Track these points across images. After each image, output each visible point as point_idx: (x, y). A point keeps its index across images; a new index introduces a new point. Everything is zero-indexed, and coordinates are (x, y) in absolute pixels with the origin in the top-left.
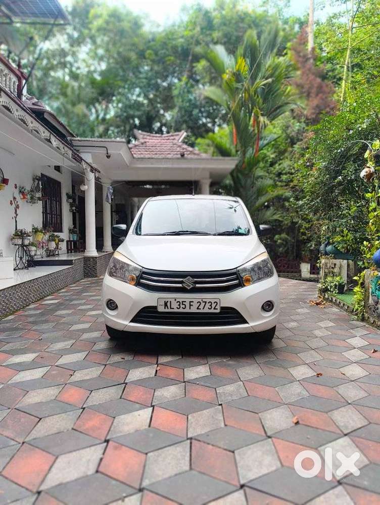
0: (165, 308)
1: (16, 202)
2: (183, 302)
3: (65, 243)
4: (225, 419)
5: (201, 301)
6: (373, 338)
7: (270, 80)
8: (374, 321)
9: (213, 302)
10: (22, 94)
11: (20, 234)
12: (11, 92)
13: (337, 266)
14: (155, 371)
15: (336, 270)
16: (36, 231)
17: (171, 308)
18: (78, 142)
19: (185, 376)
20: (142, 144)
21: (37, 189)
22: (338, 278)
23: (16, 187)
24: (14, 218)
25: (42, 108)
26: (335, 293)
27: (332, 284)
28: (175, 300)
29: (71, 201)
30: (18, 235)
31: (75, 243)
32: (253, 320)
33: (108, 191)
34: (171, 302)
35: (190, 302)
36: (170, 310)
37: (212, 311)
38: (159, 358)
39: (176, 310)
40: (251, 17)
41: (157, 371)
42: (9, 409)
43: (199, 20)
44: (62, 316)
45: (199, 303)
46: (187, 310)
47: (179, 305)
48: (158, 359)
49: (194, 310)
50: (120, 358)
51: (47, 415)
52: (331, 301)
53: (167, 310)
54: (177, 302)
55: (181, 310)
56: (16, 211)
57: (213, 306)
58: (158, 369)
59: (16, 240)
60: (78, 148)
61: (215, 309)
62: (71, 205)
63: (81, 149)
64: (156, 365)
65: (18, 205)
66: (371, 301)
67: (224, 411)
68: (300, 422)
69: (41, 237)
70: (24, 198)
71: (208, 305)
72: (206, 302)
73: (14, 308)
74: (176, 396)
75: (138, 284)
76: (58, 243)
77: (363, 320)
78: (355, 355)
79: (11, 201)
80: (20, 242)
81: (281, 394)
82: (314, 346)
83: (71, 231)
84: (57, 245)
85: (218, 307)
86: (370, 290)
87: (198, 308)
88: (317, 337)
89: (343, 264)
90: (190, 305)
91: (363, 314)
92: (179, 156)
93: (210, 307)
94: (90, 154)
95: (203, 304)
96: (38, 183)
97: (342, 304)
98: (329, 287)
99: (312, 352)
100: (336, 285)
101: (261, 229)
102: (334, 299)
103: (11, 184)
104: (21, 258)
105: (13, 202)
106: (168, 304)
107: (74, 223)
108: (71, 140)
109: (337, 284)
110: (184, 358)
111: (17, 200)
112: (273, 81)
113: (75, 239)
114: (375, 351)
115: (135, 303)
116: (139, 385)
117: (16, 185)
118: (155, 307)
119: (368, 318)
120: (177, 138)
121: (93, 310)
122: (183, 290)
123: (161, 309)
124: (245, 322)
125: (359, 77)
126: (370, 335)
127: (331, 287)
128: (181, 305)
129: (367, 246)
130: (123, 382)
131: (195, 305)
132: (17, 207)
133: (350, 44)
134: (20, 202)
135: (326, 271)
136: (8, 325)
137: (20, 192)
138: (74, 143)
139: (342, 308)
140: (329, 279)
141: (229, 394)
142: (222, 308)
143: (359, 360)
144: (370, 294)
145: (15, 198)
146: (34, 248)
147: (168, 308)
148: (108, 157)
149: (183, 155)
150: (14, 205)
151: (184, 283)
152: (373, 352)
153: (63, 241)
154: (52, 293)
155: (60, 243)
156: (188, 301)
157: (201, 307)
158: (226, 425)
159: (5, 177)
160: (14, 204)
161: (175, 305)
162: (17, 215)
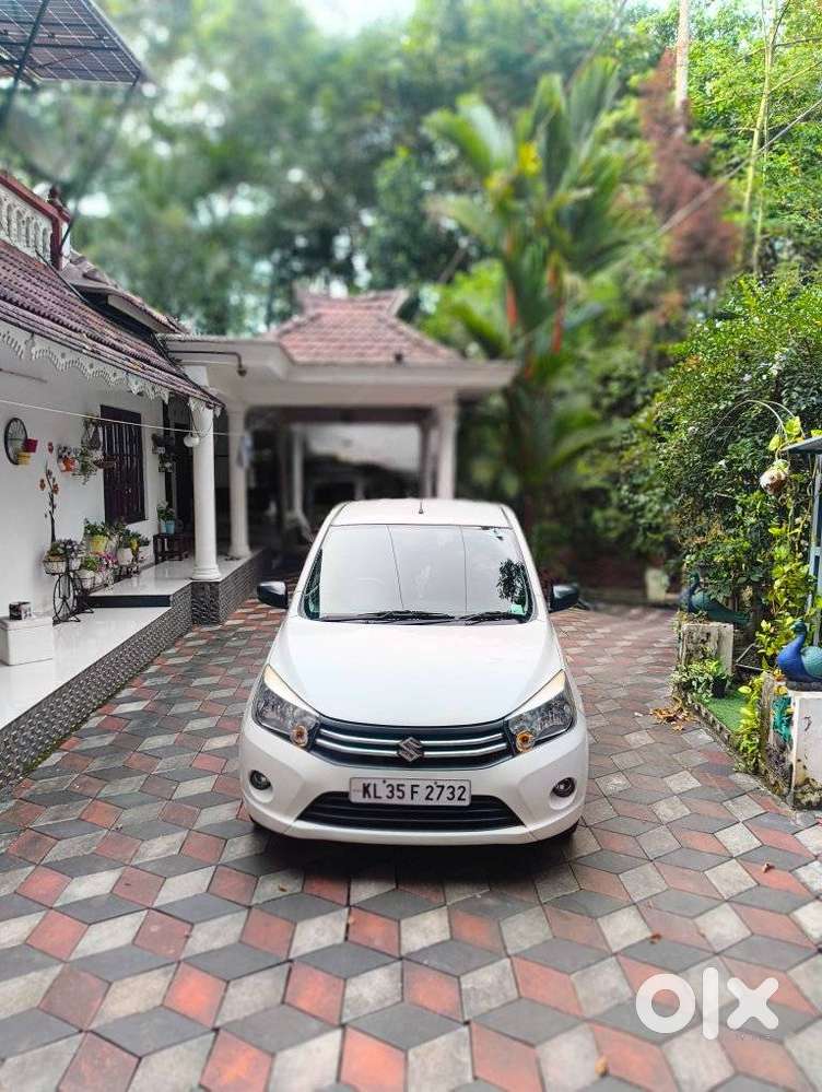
0: (364, 796)
1: (51, 480)
2: (398, 785)
3: (151, 547)
4: (476, 1059)
5: (432, 784)
6: (770, 827)
7: (587, 192)
8: (776, 782)
9: (456, 787)
10: (61, 255)
11: (61, 551)
12: (39, 255)
13: (712, 638)
14: (343, 927)
15: (710, 647)
16: (91, 531)
17: (375, 797)
18: (178, 343)
19: (403, 942)
20: (313, 319)
21: (93, 444)
22: (712, 666)
23: (51, 450)
24: (49, 515)
25: (104, 286)
26: (707, 698)
27: (701, 679)
28: (384, 782)
29: (162, 450)
30: (58, 554)
31: (171, 539)
32: (535, 819)
33: (240, 439)
34: (375, 785)
35: (413, 786)
36: (372, 800)
37: (456, 803)
38: (352, 887)
39: (385, 801)
40: (551, 12)
41: (348, 926)
42: (81, 1031)
43: (437, 20)
44: (155, 755)
45: (430, 789)
46: (407, 801)
47: (391, 792)
48: (349, 889)
49: (419, 800)
50: (276, 887)
51: (151, 1049)
52: (698, 712)
53: (367, 800)
54: (388, 786)
55: (395, 801)
56: (52, 499)
57: (458, 793)
58: (351, 921)
59: (55, 564)
60: (178, 356)
61: (459, 799)
62: (163, 459)
63: (185, 358)
64: (346, 910)
65: (56, 486)
66: (771, 740)
67: (475, 1040)
68: (612, 1071)
69: (104, 545)
70: (68, 469)
71: (447, 793)
72: (443, 787)
73: (59, 733)
74: (386, 999)
75: (312, 747)
76: (137, 549)
77: (756, 772)
78: (729, 879)
79: (42, 481)
80: (62, 567)
81: (582, 993)
82: (652, 851)
83: (163, 515)
84: (135, 553)
85: (466, 796)
86: (772, 720)
87: (427, 798)
88: (660, 823)
89: (724, 633)
90: (413, 792)
91: (757, 762)
92: (392, 359)
93: (451, 796)
94: (203, 369)
95: (437, 791)
96: (96, 431)
97: (718, 727)
98: (694, 683)
99: (649, 868)
100: (708, 681)
101: (556, 595)
102: (704, 711)
103: (42, 447)
104: (64, 599)
105: (46, 482)
106: (371, 789)
107: (169, 497)
108: (163, 341)
109: (711, 679)
110: (401, 887)
111: (53, 475)
112: (595, 195)
113: (172, 532)
114: (769, 868)
115: (305, 787)
116: (316, 968)
117: (50, 444)
118: (346, 794)
119: (766, 771)
120: (386, 304)
121: (216, 736)
122: (398, 762)
123: (357, 798)
124: (517, 822)
125: (784, 160)
126: (765, 820)
127: (699, 684)
128: (395, 792)
129: (768, 631)
130: (284, 958)
131: (422, 792)
132: (55, 489)
133: (766, 86)
134: (60, 478)
135: (691, 647)
136: (52, 783)
137: (60, 457)
138: (171, 346)
139: (718, 733)
140: (696, 667)
141: (485, 993)
142: (474, 798)
143: (735, 892)
144: (771, 727)
145: (49, 473)
146: (89, 574)
147: (370, 796)
148: (242, 372)
149: (399, 358)
150: (48, 489)
151: (402, 749)
152: (766, 870)
153: (146, 543)
154: (130, 678)
155: (141, 549)
156: (408, 785)
157: (434, 796)
158: (475, 1078)
159: (29, 437)
160: (47, 485)
161: (383, 792)
162: (54, 507)
